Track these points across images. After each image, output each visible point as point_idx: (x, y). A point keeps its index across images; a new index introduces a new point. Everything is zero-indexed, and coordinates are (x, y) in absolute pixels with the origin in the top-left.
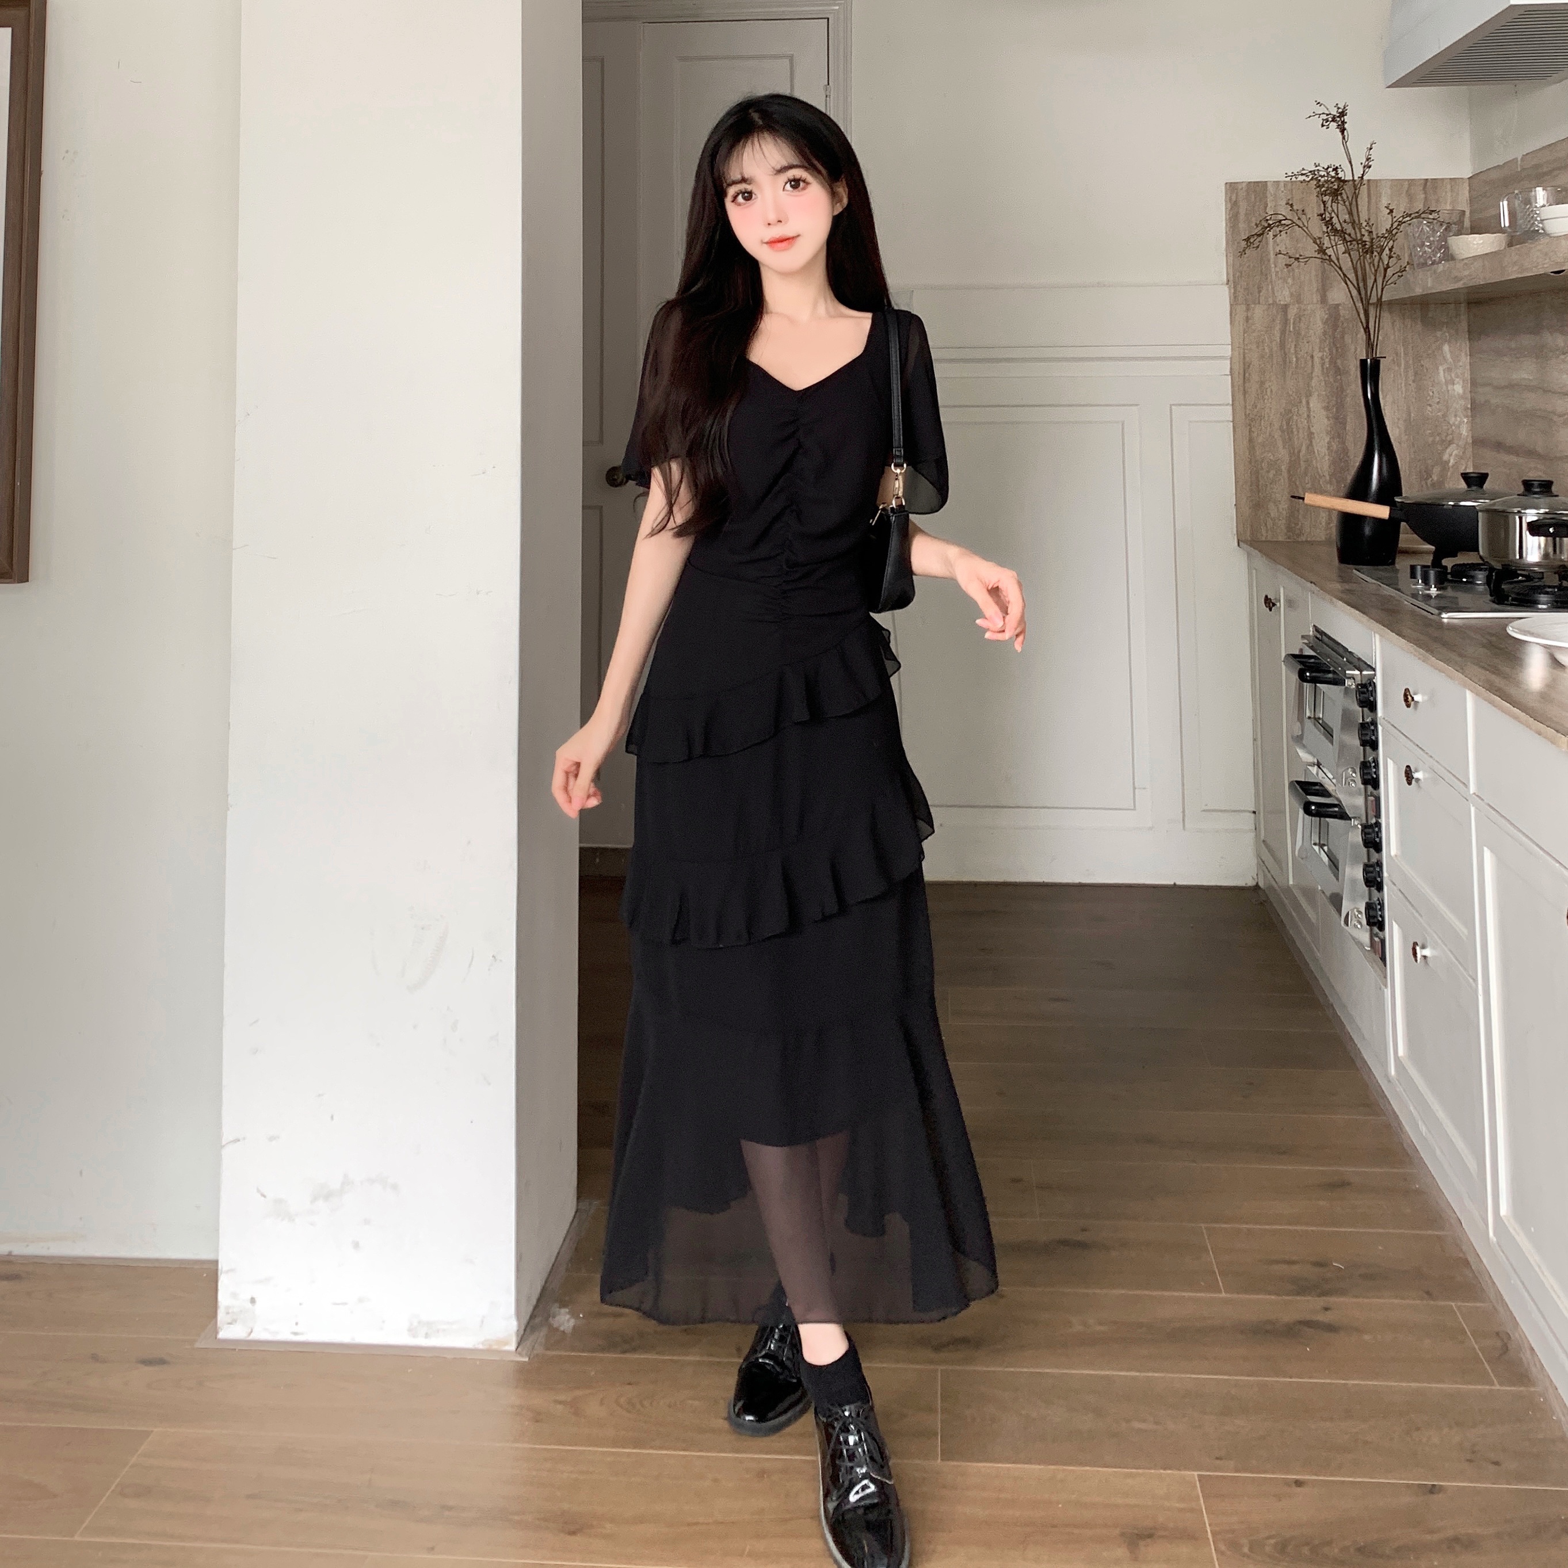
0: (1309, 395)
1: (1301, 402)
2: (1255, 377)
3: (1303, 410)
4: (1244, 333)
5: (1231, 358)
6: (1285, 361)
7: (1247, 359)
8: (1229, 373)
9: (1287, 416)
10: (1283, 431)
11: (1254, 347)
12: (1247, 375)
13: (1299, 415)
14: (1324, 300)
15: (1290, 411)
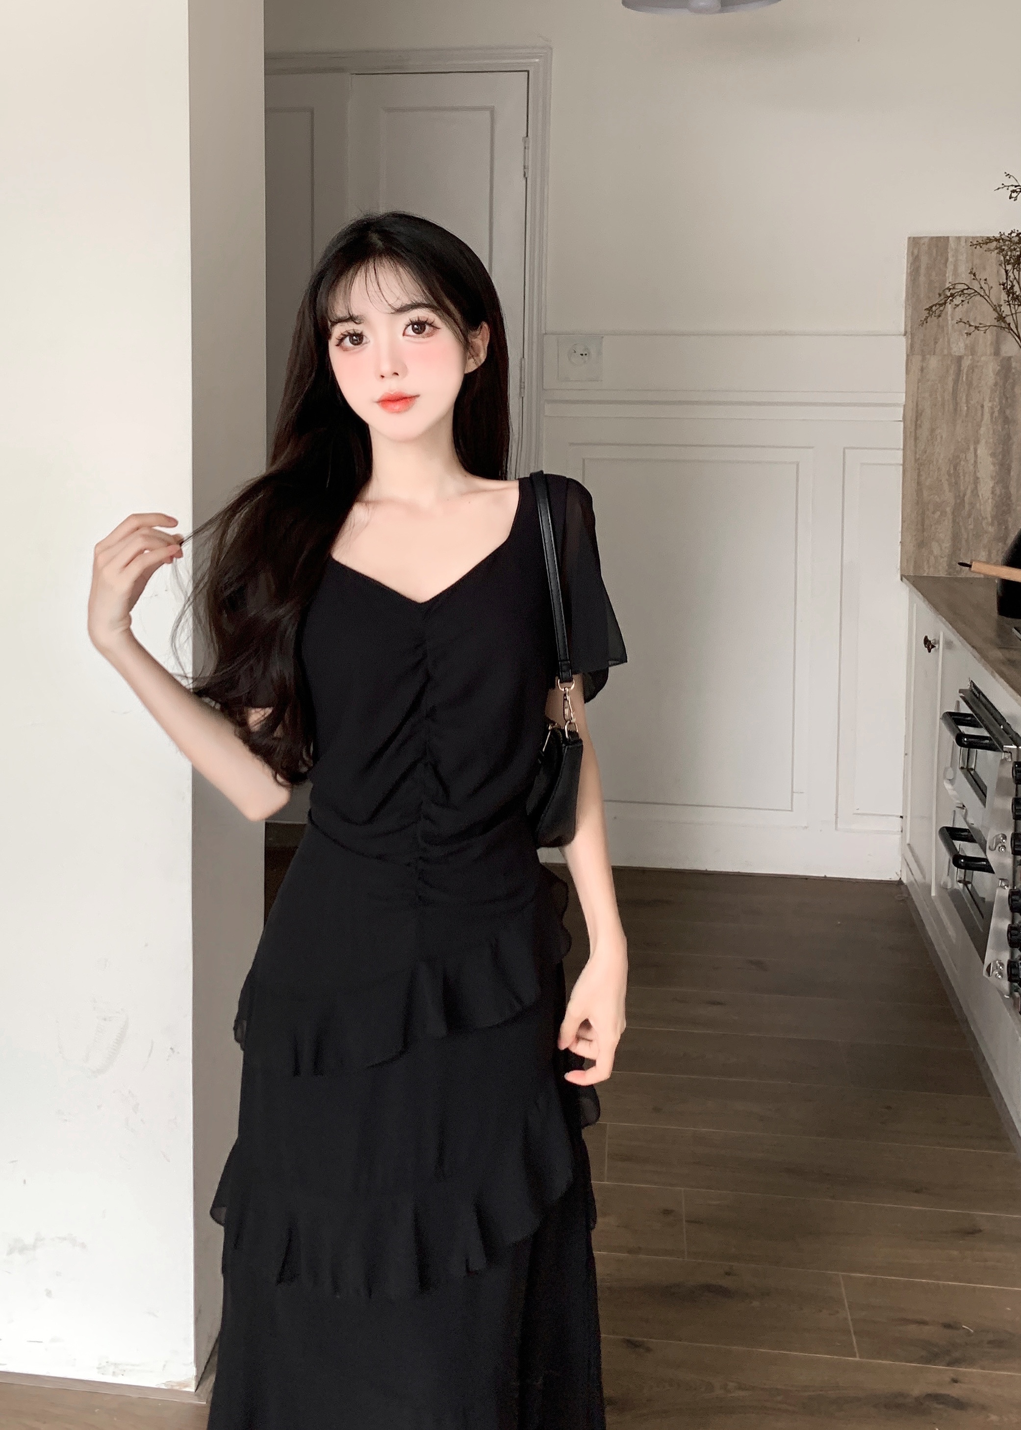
0: (977, 442)
1: (969, 449)
2: (926, 425)
3: (971, 456)
4: (918, 383)
5: (905, 406)
6: (955, 410)
7: (920, 406)
8: (901, 419)
9: (955, 463)
10: (949, 475)
11: (927, 395)
12: (919, 422)
13: (966, 461)
14: (997, 353)
15: (958, 457)
